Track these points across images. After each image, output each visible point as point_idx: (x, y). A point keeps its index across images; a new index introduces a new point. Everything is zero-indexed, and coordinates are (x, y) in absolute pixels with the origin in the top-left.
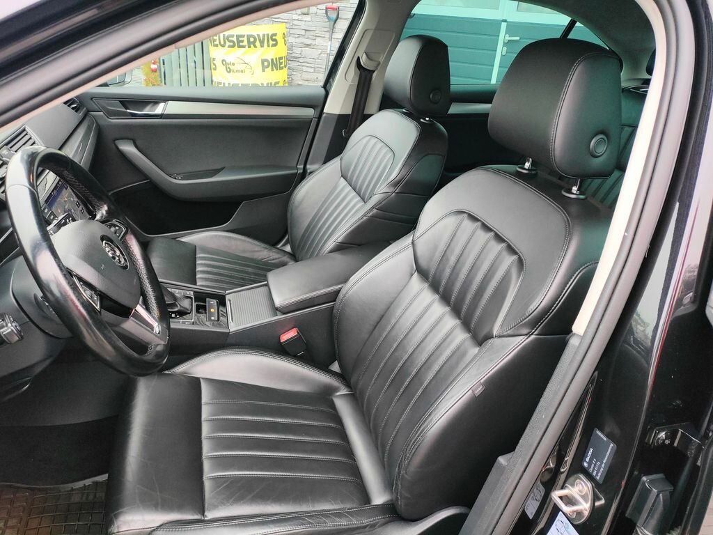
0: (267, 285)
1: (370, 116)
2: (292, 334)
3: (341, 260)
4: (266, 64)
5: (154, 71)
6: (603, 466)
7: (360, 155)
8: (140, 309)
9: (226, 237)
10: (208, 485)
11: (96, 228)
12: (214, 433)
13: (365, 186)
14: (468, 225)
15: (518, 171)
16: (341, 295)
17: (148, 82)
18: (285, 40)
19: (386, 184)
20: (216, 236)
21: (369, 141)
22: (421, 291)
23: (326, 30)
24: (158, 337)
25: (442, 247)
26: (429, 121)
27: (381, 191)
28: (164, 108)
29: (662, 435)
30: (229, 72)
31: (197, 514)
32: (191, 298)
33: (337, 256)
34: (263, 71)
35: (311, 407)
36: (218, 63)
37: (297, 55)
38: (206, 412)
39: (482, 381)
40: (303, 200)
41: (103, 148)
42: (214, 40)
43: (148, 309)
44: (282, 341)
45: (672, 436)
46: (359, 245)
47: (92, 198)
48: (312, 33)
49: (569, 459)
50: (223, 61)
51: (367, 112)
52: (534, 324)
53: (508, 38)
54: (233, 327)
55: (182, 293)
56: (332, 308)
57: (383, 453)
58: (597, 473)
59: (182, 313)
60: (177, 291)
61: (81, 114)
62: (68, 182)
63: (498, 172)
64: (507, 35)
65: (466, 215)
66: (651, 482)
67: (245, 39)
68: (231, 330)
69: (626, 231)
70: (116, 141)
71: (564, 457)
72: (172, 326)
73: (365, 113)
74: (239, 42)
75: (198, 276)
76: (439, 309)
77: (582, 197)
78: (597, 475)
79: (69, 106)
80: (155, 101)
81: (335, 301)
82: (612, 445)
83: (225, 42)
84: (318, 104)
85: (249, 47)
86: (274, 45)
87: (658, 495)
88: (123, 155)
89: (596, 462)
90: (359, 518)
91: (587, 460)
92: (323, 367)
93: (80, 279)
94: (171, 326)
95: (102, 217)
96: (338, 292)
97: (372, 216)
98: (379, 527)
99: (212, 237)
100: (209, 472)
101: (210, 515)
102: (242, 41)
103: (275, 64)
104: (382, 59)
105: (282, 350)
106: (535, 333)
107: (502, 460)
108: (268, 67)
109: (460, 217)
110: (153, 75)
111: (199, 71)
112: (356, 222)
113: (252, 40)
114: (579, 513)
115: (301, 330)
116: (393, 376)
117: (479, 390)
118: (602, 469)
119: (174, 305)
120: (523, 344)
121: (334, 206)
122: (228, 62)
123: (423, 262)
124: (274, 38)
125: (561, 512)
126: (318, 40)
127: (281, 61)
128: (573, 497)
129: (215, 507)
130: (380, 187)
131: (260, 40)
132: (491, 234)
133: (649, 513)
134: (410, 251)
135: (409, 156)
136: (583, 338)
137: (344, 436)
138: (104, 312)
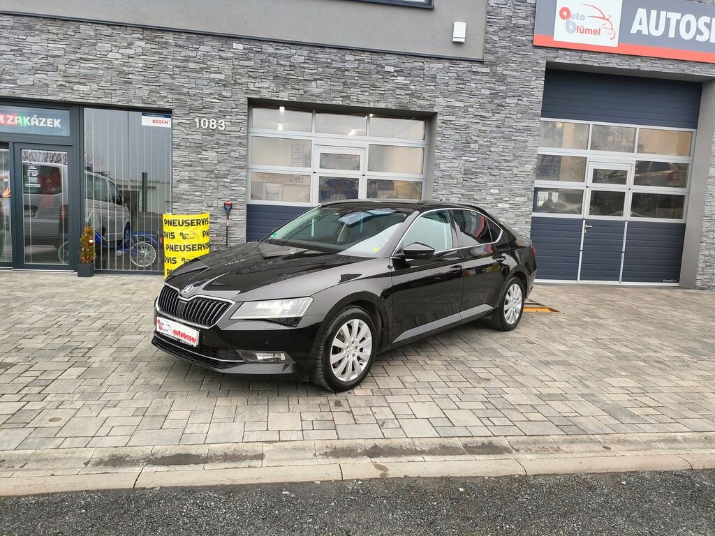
4: (205, 233)
30: (185, 239)
34: (203, 237)
48: (215, 216)
50: (181, 233)
85: (197, 225)
122: (184, 233)
126: (219, 219)
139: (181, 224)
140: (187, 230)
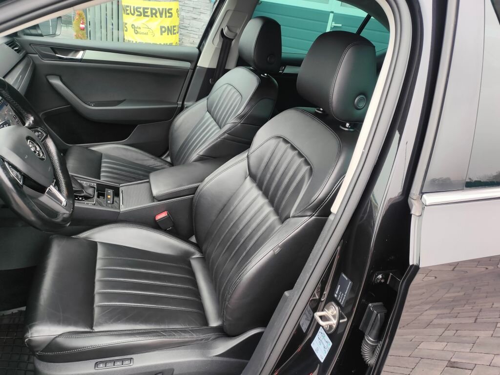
0: (149, 182)
1: (228, 70)
2: (164, 215)
3: (201, 167)
4: (163, 29)
5: (83, 29)
6: (345, 296)
7: (220, 98)
8: (53, 189)
9: (125, 149)
10: (97, 311)
11: (24, 131)
12: (104, 278)
13: (222, 118)
14: (283, 146)
15: (316, 112)
16: (198, 190)
17: (77, 37)
18: (178, 14)
19: (234, 117)
20: (117, 147)
21: (226, 88)
22: (251, 188)
23: (207, 8)
24: (65, 208)
25: (266, 160)
26: (267, 76)
27: (231, 122)
28: (83, 55)
29: (380, 276)
30: (137, 34)
31: (87, 328)
32: (95, 188)
33: (198, 164)
34: (161, 34)
35: (174, 265)
36: (129, 26)
37: (187, 25)
38: (99, 264)
39: (280, 245)
40: (180, 126)
41: (36, 80)
42: (127, 10)
43: (60, 190)
44: (157, 219)
45: (385, 277)
46: (214, 158)
47: (23, 111)
48: (198, 10)
49: (326, 293)
50: (132, 25)
51: (227, 68)
52: (314, 209)
53: (334, 24)
54: (123, 209)
55: (88, 183)
56: (192, 199)
57: (219, 295)
58: (342, 300)
59: (87, 198)
60: (85, 182)
61: (21, 55)
62: (8, 102)
63: (303, 111)
64: (334, 23)
65: (281, 139)
66: (374, 307)
67: (149, 11)
68: (121, 210)
69: (364, 149)
70: (48, 77)
71: (324, 291)
72: (77, 205)
73: (226, 68)
74: (144, 12)
75: (102, 174)
76: (262, 201)
77: (352, 130)
78: (341, 302)
79: (13, 48)
80: (77, 49)
81: (194, 194)
82: (350, 282)
83: (134, 12)
84: (194, 59)
85: (152, 17)
86: (170, 17)
87: (377, 315)
88: (52, 87)
89: (341, 294)
90: (198, 334)
91: (337, 293)
92: (185, 238)
93: (9, 164)
94: (75, 205)
95: (29, 125)
96: (197, 187)
97: (224, 138)
98: (212, 340)
99: (114, 148)
100: (98, 302)
101: (96, 329)
102: (147, 12)
103: (170, 30)
104: (238, 32)
105: (156, 226)
106: (315, 215)
107: (287, 293)
108: (165, 32)
109: (278, 140)
110: (81, 32)
111: (115, 31)
112: (213, 142)
113: (154, 11)
114: (331, 327)
115: (170, 213)
116: (228, 244)
117: (277, 250)
118: (344, 298)
119: (81, 192)
120: (307, 222)
121: (201, 130)
122: (136, 26)
123: (253, 170)
124: (170, 11)
125: (321, 327)
126: (202, 15)
127: (175, 28)
128: (328, 317)
129: (100, 324)
130: (231, 118)
131: (160, 12)
132: (296, 152)
133: (372, 326)
134: (246, 162)
135: (251, 99)
136: (336, 215)
137: (195, 283)
138: (24, 186)
139: (132, 12)
140: (141, 22)
